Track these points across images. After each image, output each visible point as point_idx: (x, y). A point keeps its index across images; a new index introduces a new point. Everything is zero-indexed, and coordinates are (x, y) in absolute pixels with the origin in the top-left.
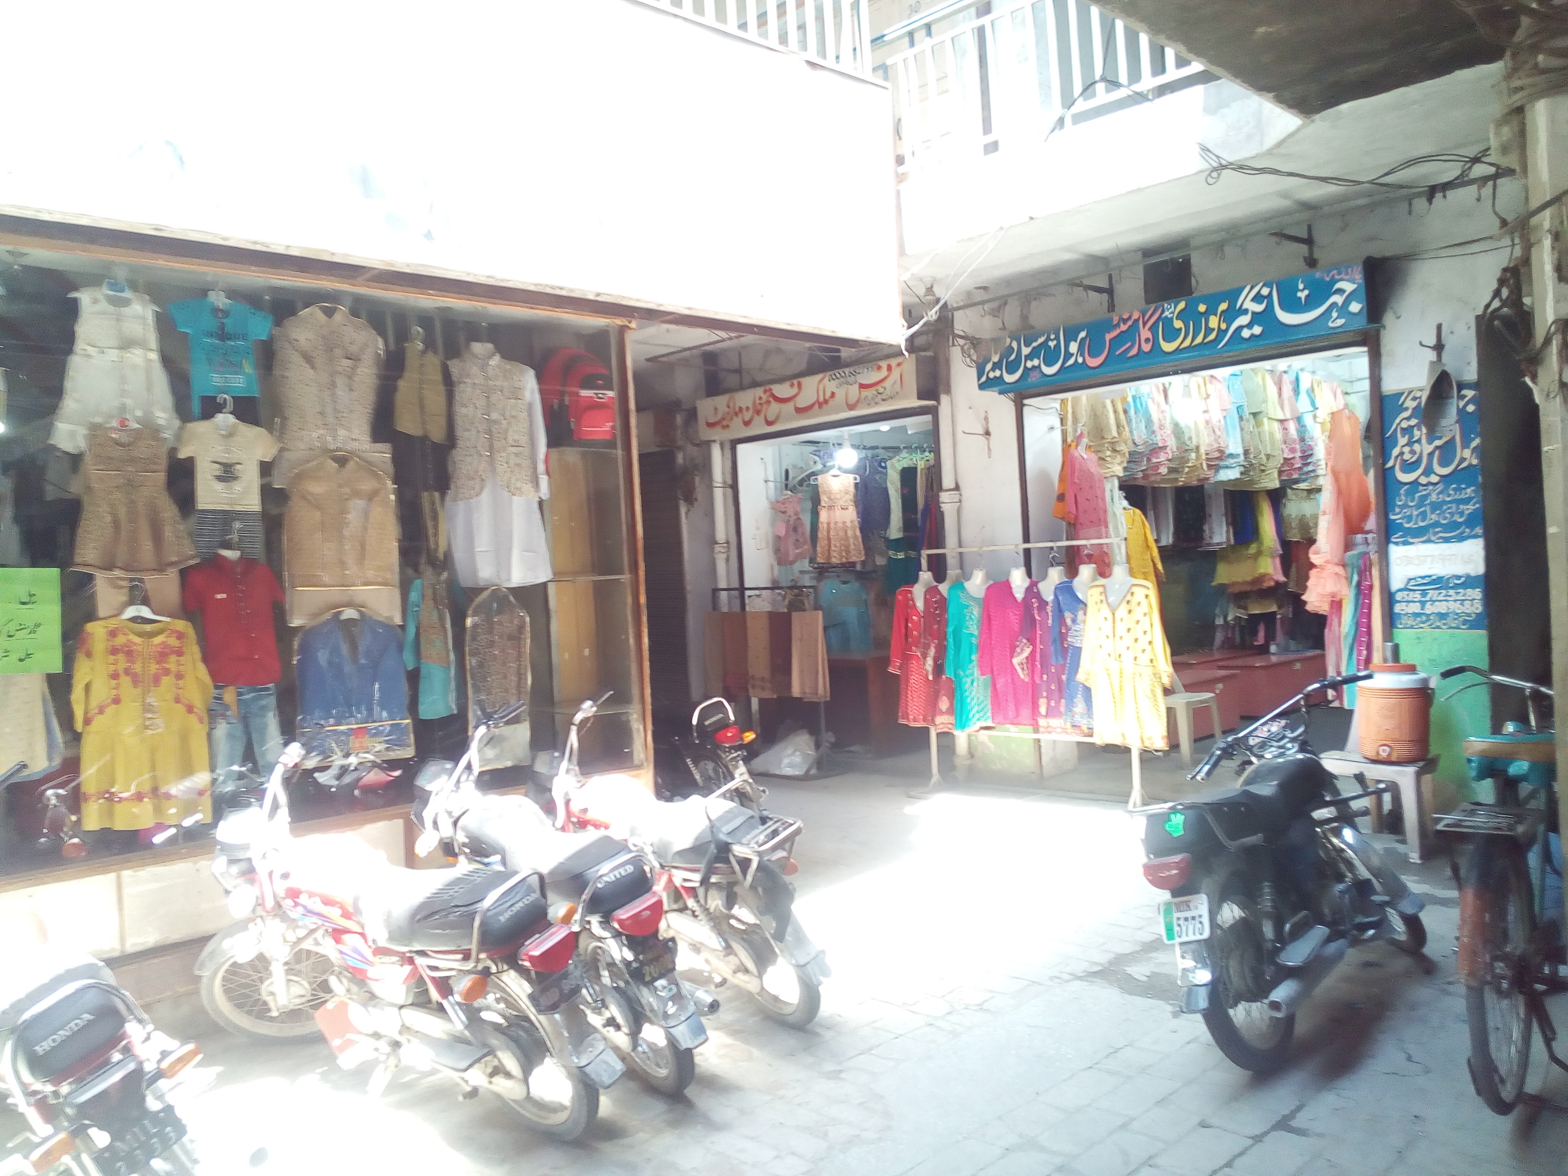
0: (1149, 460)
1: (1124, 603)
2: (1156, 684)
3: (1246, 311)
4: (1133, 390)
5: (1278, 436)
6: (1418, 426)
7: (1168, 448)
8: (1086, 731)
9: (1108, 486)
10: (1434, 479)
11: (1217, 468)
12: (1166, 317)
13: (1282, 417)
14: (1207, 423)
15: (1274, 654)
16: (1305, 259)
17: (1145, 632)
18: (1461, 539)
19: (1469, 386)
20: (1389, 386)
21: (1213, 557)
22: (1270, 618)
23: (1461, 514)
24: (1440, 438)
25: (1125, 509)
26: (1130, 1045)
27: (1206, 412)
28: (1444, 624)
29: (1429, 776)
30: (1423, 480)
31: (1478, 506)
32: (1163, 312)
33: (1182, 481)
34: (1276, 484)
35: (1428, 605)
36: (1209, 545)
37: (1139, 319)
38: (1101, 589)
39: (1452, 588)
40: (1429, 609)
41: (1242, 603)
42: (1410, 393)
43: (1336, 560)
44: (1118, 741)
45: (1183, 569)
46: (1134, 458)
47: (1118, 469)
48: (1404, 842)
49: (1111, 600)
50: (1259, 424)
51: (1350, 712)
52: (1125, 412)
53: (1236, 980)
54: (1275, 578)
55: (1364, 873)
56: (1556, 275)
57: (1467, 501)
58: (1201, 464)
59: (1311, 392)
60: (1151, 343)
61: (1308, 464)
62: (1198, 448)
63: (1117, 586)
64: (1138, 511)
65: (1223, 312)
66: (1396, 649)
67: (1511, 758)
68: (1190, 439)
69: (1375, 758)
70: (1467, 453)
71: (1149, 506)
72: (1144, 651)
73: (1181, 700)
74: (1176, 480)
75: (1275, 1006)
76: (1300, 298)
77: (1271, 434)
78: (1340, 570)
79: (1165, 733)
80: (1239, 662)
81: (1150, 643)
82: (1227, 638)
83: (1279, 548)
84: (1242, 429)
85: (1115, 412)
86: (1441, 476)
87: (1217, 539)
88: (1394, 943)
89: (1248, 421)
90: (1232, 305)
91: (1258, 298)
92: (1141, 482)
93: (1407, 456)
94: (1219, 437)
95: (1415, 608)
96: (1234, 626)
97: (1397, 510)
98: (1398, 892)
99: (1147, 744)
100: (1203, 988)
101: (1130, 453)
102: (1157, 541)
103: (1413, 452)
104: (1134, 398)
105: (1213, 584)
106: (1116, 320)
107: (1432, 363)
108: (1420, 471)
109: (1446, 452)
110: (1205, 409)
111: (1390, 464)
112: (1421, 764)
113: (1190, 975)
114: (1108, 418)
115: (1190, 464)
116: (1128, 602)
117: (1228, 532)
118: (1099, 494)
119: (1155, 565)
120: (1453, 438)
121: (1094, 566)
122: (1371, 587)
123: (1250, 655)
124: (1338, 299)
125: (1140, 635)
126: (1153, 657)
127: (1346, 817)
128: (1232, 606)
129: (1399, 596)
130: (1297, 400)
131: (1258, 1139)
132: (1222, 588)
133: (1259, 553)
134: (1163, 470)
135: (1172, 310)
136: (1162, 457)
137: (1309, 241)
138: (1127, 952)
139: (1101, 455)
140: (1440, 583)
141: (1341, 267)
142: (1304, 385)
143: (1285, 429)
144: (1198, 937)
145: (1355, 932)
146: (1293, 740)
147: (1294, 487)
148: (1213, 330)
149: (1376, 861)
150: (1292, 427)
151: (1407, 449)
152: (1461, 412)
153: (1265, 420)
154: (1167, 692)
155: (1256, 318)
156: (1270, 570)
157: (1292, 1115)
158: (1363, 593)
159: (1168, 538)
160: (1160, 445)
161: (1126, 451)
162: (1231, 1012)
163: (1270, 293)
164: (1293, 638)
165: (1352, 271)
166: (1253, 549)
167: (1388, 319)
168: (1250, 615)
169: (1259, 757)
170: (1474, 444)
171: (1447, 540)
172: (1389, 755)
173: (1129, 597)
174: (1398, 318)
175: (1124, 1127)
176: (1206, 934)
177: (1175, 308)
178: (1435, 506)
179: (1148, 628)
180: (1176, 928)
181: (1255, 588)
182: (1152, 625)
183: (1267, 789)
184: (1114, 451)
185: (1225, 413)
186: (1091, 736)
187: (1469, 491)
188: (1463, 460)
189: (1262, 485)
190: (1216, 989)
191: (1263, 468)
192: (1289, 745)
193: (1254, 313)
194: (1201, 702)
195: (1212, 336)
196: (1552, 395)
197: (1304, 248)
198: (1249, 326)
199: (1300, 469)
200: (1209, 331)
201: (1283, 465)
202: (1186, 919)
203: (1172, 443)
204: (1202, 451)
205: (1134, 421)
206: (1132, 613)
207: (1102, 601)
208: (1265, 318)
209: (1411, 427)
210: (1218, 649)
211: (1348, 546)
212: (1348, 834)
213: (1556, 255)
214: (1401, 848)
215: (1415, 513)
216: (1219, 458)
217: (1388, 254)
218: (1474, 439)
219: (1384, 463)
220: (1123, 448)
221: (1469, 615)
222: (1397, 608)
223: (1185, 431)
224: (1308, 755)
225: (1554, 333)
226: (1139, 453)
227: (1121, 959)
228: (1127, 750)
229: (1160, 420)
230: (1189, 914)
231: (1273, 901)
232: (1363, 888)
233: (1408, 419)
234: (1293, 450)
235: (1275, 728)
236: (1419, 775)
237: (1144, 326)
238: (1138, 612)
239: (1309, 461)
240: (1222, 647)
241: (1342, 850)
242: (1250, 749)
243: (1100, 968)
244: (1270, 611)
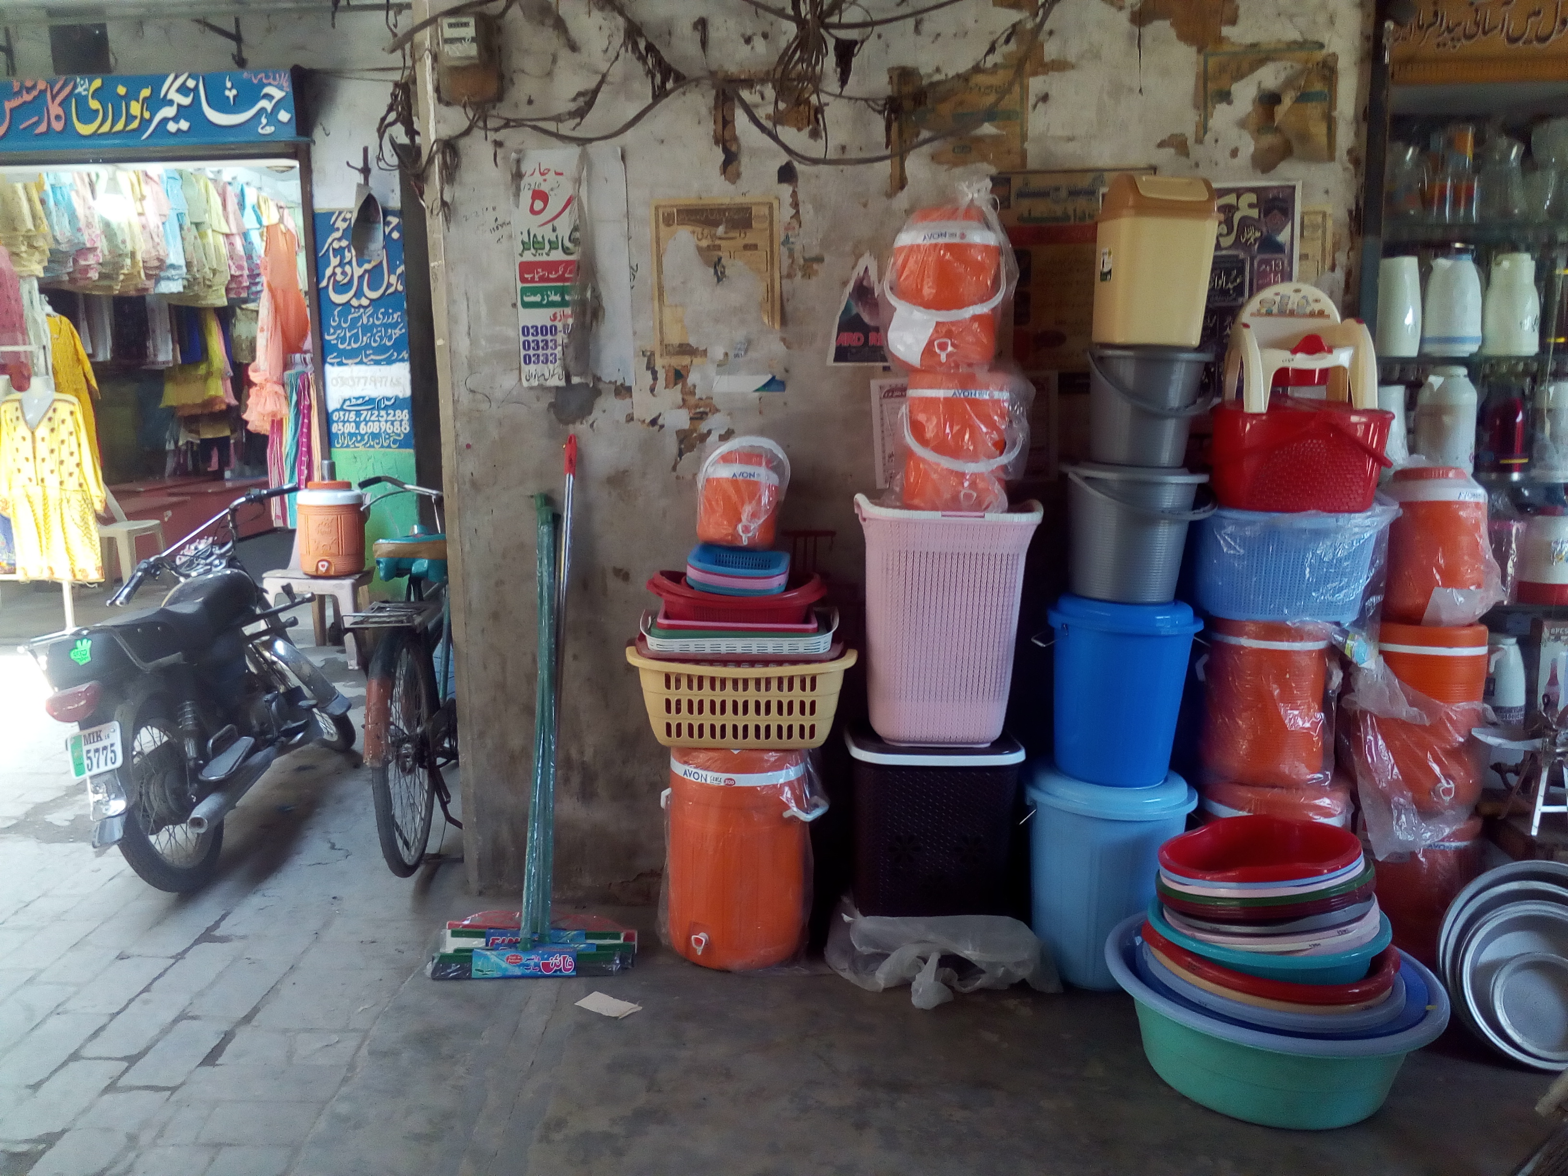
0: (75, 261)
1: (46, 420)
2: (87, 510)
3: (171, 103)
4: (51, 177)
5: (224, 251)
6: (348, 246)
7: (99, 250)
8: (7, 568)
9: (25, 288)
10: (365, 302)
11: (158, 279)
12: (80, 93)
13: (227, 231)
14: (144, 227)
15: (228, 480)
16: (234, 57)
17: (72, 454)
18: (389, 362)
19: (394, 213)
20: (321, 204)
21: (160, 377)
22: (222, 444)
23: (390, 338)
24: (369, 262)
25: (48, 315)
26: (44, 895)
27: (140, 214)
28: (378, 444)
29: (366, 586)
30: (355, 302)
31: (403, 331)
32: (75, 87)
33: (117, 289)
34: (223, 302)
35: (362, 425)
36: (153, 363)
37: (45, 90)
38: (17, 404)
39: (384, 409)
40: (363, 429)
41: (193, 427)
42: (340, 213)
43: (275, 379)
44: (45, 576)
45: (130, 390)
46: (56, 257)
47: (37, 267)
48: (343, 652)
49: (29, 417)
50: (202, 235)
51: (293, 532)
52: (43, 202)
53: (157, 805)
54: (227, 401)
55: (294, 681)
56: (436, 95)
57: (394, 326)
58: (139, 272)
59: (257, 209)
60: (63, 121)
61: (256, 284)
62: (133, 255)
63: (36, 401)
64: (65, 320)
65: (145, 99)
66: (332, 468)
67: (413, 557)
68: (124, 242)
69: (315, 574)
70: (393, 279)
71: (81, 315)
72: (71, 474)
73: (122, 530)
74: (110, 288)
75: (197, 822)
76: (228, 97)
77: (217, 249)
78: (279, 389)
79: (99, 563)
80: (192, 489)
81: (78, 465)
82: (178, 463)
83: (230, 370)
84: (183, 239)
85: (30, 200)
86: (371, 300)
87: (161, 358)
88: (326, 744)
89: (189, 230)
90: (156, 91)
91: (183, 90)
92: (67, 287)
93: (339, 277)
94: (158, 244)
95: (350, 428)
96: (186, 452)
97: (332, 331)
98: (326, 696)
99: (79, 576)
100: (119, 818)
101: (51, 251)
102: (90, 356)
103: (344, 273)
104: (53, 187)
105: (162, 405)
106: (16, 86)
107: (359, 185)
108: (352, 293)
109: (374, 276)
110: (140, 211)
111: (324, 284)
112: (357, 576)
113: (104, 808)
114: (20, 207)
115: (125, 271)
116: (50, 419)
117: (174, 350)
118: (11, 293)
119: (87, 381)
120: (381, 263)
121: (7, 377)
122: (310, 407)
123: (203, 482)
124: (267, 105)
125: (65, 456)
126: (82, 481)
127: (278, 630)
128: (182, 430)
129: (335, 417)
130: (242, 215)
131: (179, 957)
132: (172, 411)
133: (209, 374)
134: (94, 275)
135: (88, 86)
136: (91, 260)
137: (237, 38)
138: (48, 799)
139: (15, 250)
140: (372, 404)
141: (270, 71)
142: (251, 198)
143: (232, 244)
144: (110, 767)
145: (283, 739)
146: (221, 557)
147: (244, 306)
148: (136, 117)
149: (306, 670)
150: (238, 242)
151: (338, 270)
152: (387, 237)
153: (209, 232)
154: (105, 519)
155: (182, 112)
156: (221, 393)
157: (217, 925)
158: (302, 413)
159: (106, 353)
160: (88, 245)
161: (46, 248)
162: (152, 838)
163: (197, 86)
164: (247, 463)
165: (280, 77)
166: (202, 369)
167: (318, 134)
168: (202, 440)
169: (187, 576)
170: (399, 271)
171: (377, 363)
172: (328, 570)
173: (50, 414)
174: (328, 135)
175: (30, 981)
176: (119, 762)
177: (90, 85)
178: (366, 329)
179: (74, 448)
180: (86, 762)
181: (206, 411)
182: (79, 445)
183: (188, 608)
184: (31, 246)
185: (164, 219)
186: (14, 572)
187: (395, 316)
188: (389, 285)
189: (209, 302)
190: (129, 817)
191: (208, 283)
192: (217, 562)
193: (179, 106)
194: (145, 529)
195: (135, 125)
196: (435, 212)
197: (232, 45)
198: (176, 119)
199: (248, 288)
200: (130, 118)
201: (229, 283)
202: (97, 750)
203: (102, 245)
204: (139, 257)
205: (54, 213)
206: (55, 432)
207: (17, 418)
208: (190, 112)
209: (342, 249)
210: (169, 476)
211: (287, 365)
212: (280, 646)
213: (436, 76)
214: (341, 657)
215: (348, 335)
216: (158, 268)
217: (315, 67)
218: (399, 266)
219: (318, 282)
220: (40, 243)
221: (399, 435)
222: (335, 428)
223: (118, 233)
224: (236, 571)
225: (437, 152)
226: (63, 252)
227: (40, 808)
228: (56, 587)
229: (86, 217)
230: (99, 745)
231: (195, 718)
232: (294, 694)
233: (339, 239)
234: (240, 267)
235: (202, 545)
236: (355, 588)
237: (53, 102)
238: (63, 431)
239: (257, 280)
240: (174, 473)
241: (274, 663)
242: (176, 568)
243: (14, 822)
244: (221, 435)
